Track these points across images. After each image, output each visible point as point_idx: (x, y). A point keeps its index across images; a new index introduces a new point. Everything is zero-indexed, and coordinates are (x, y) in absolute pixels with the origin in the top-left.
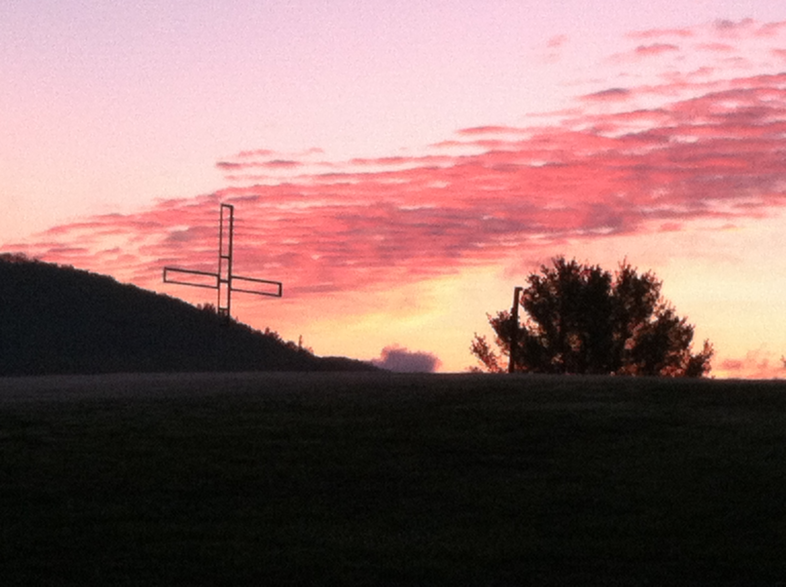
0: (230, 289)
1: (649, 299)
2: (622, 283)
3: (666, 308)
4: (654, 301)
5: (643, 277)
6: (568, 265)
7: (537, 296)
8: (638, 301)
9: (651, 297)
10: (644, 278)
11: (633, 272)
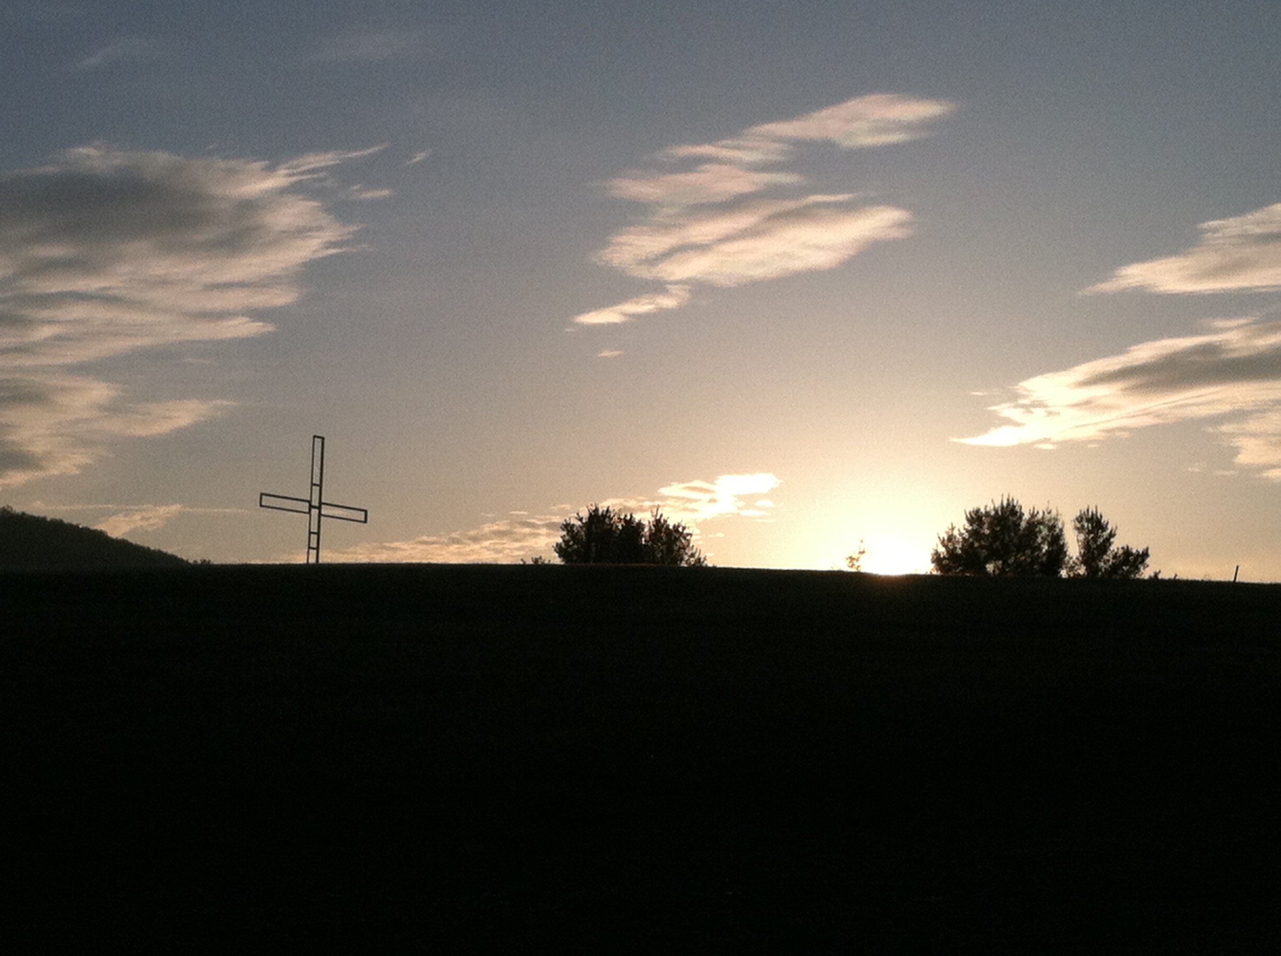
0: (320, 515)
1: (680, 548)
2: (653, 532)
3: (697, 556)
4: (684, 548)
5: (674, 527)
6: (602, 514)
7: (571, 543)
8: (670, 549)
9: (682, 546)
10: (676, 528)
11: (665, 521)
